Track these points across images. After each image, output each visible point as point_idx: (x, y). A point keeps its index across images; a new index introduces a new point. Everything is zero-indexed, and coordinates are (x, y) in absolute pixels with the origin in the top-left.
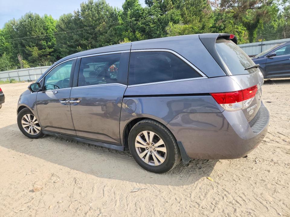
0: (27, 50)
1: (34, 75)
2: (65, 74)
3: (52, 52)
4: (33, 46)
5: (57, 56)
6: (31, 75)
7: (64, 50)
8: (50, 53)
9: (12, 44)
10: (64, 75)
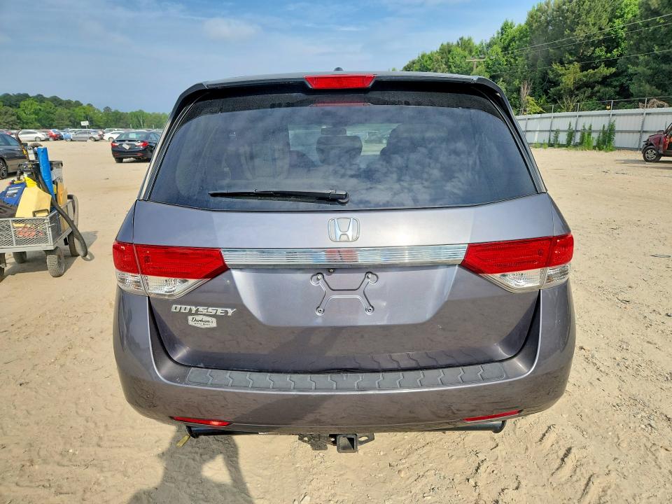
0: (553, 71)
1: (535, 131)
2: (601, 134)
3: (614, 75)
4: (570, 62)
5: (622, 86)
6: (530, 131)
7: (640, 69)
8: (605, 78)
9: (527, 58)
10: (599, 137)
